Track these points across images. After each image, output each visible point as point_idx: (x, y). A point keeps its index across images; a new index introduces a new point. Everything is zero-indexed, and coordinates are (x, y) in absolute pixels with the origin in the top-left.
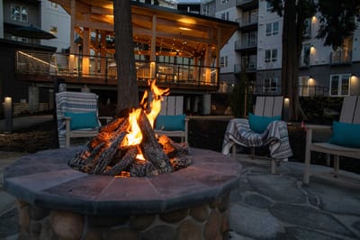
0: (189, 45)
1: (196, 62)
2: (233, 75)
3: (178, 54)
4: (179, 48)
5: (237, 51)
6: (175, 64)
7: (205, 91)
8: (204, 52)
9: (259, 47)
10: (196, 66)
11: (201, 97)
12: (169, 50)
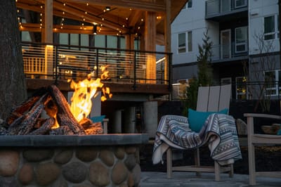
0: (114, 13)
1: (130, 44)
2: (196, 66)
3: (95, 30)
4: (98, 18)
5: (210, 20)
6: (91, 47)
7: (147, 95)
8: (143, 25)
9: (251, 11)
10: (129, 51)
11: (140, 106)
12: (79, 23)
